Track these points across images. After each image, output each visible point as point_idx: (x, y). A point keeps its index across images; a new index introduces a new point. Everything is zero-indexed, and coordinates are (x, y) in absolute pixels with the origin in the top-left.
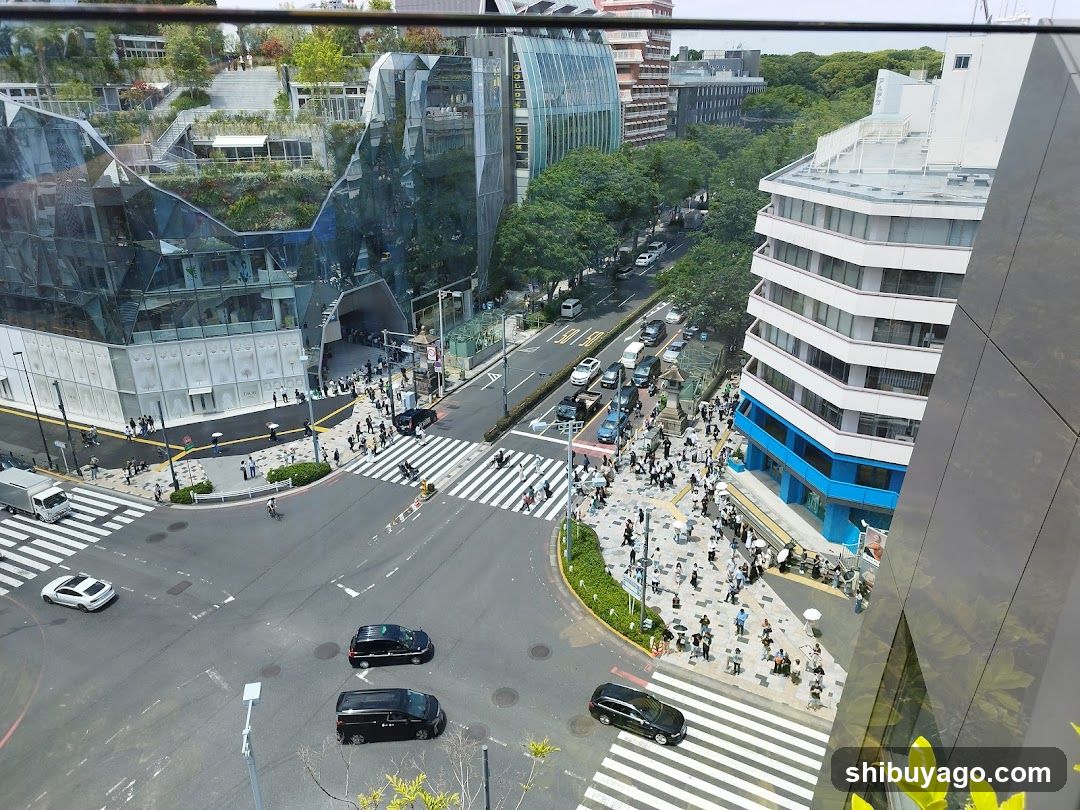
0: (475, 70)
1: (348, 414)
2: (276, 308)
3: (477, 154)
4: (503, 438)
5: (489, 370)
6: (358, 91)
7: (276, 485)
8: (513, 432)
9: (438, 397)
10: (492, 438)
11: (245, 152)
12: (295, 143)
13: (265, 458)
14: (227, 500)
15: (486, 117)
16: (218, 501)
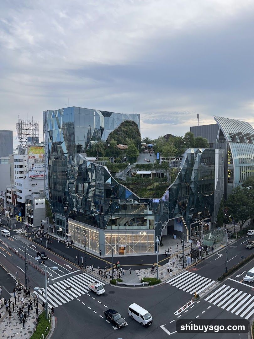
0: (216, 152)
1: (168, 261)
2: (148, 222)
3: (216, 178)
4: (225, 280)
5: (218, 252)
6: (180, 159)
7: (143, 283)
8: (229, 279)
9: (199, 260)
10: (220, 280)
11: (144, 175)
12: (160, 174)
13: (140, 273)
14: (128, 286)
15: (219, 167)
16: (124, 285)
